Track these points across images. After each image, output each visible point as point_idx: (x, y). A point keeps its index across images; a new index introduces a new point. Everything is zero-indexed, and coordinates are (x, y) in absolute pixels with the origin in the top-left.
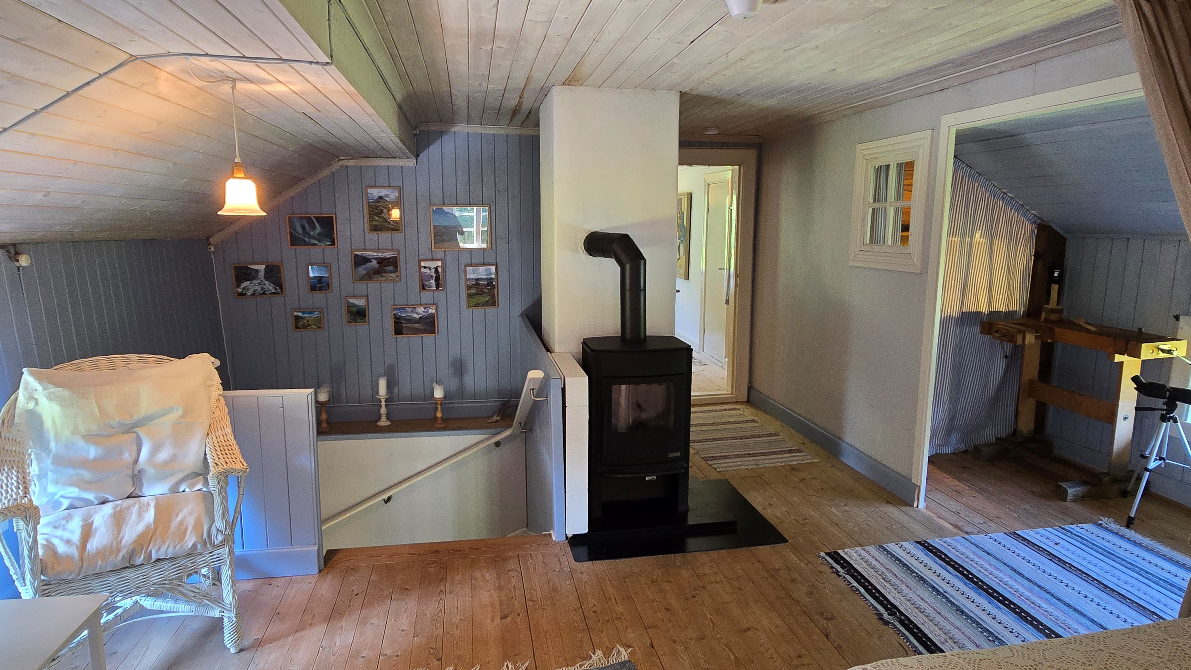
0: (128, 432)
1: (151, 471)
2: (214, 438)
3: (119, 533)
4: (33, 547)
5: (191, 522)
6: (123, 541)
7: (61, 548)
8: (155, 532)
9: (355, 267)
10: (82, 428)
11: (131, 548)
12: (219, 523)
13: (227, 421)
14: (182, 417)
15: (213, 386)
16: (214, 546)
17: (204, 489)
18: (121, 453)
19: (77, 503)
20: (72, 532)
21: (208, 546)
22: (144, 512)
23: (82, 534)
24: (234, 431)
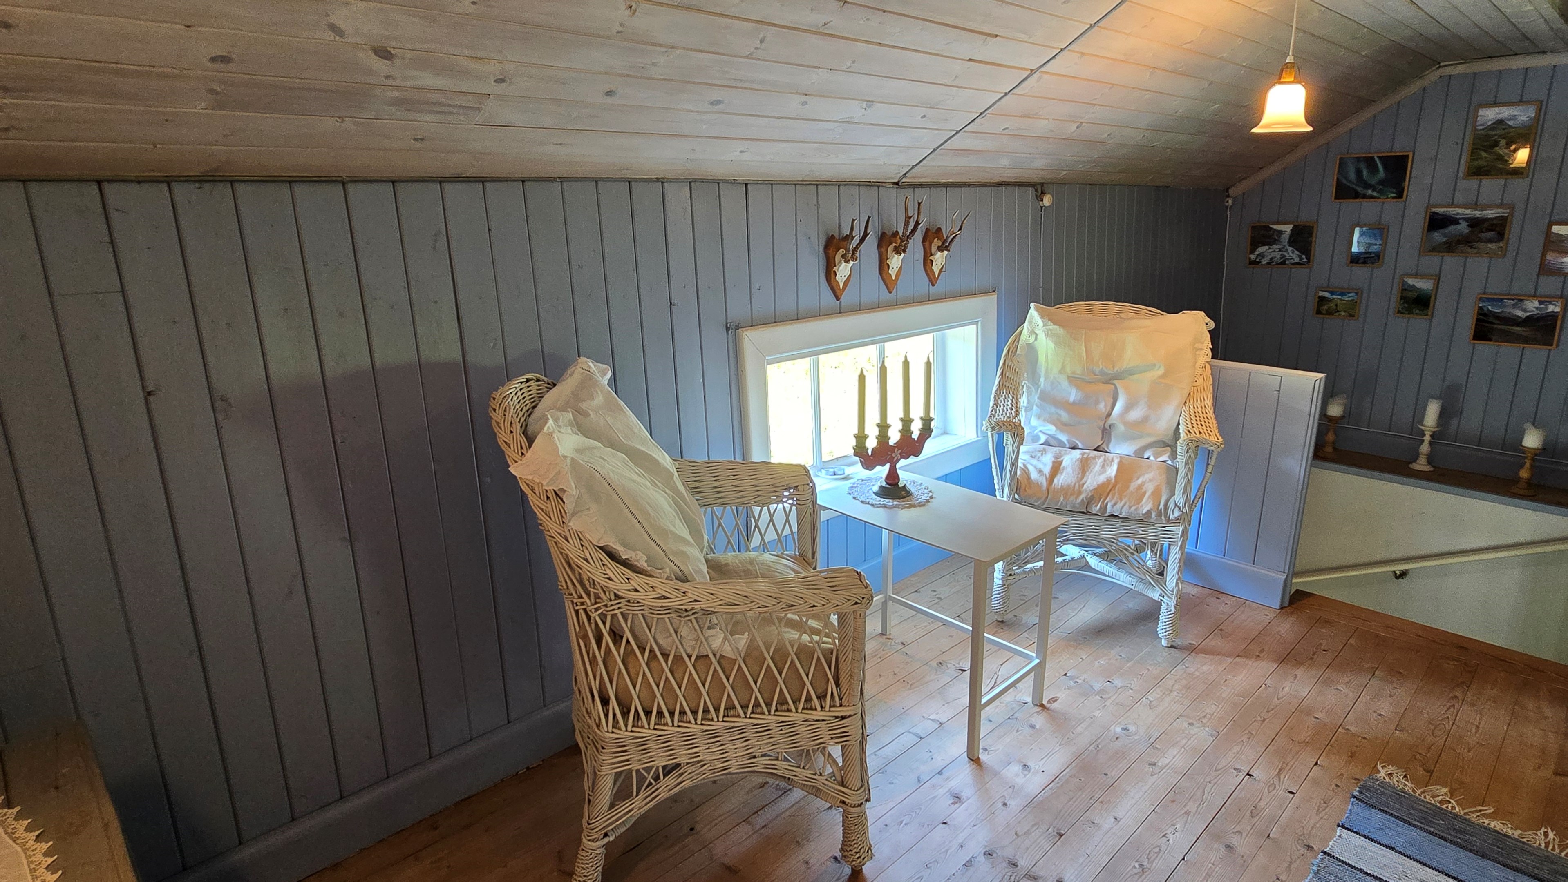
0: (1107, 382)
1: (1121, 428)
2: (1192, 407)
3: (1082, 478)
4: (1014, 464)
5: (1150, 488)
6: (1085, 486)
7: (1034, 475)
8: (1114, 486)
9: (1429, 231)
10: (1068, 370)
11: (1090, 494)
12: (1179, 497)
13: (1209, 392)
14: (1161, 377)
15: (1201, 349)
16: (1168, 520)
17: (1169, 462)
18: (1097, 402)
19: (1052, 442)
20: (1045, 465)
21: (1163, 518)
22: (1108, 465)
23: (1052, 468)
24: (1215, 406)
